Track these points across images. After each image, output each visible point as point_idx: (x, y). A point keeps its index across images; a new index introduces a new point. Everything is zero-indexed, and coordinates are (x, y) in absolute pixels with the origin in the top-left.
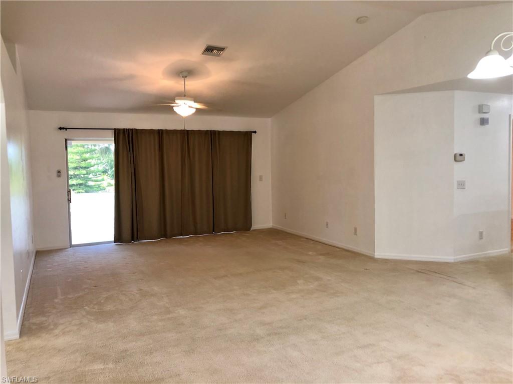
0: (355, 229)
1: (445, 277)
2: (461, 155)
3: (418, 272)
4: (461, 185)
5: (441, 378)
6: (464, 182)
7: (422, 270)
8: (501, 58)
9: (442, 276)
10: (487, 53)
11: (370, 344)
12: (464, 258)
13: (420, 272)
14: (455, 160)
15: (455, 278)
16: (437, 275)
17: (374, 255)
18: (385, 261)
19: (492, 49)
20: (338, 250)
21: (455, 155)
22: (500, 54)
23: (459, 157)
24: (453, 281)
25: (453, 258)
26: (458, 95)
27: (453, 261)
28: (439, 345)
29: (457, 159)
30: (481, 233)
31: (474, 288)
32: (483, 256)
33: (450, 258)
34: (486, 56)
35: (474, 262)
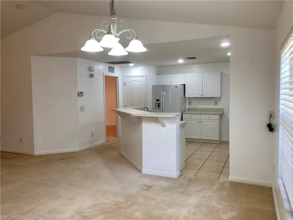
0: (21, 139)
1: (75, 160)
2: (81, 93)
3: (61, 159)
4: (82, 109)
5: (73, 217)
6: (83, 107)
7: (62, 158)
8: (96, 42)
9: (73, 159)
10: (90, 38)
11: (31, 210)
12: (84, 148)
13: (62, 159)
14: (79, 96)
15: (80, 159)
16: (71, 159)
17: (34, 153)
18: (40, 156)
19: (92, 36)
20: (9, 154)
21: (78, 93)
22: (96, 40)
23: (81, 94)
24: (80, 161)
25: (79, 149)
26: (79, 60)
27: (79, 150)
28: (72, 198)
29: (79, 95)
30: (93, 134)
31: (89, 163)
32: (94, 145)
33: (78, 149)
34: (89, 40)
35: (89, 149)
